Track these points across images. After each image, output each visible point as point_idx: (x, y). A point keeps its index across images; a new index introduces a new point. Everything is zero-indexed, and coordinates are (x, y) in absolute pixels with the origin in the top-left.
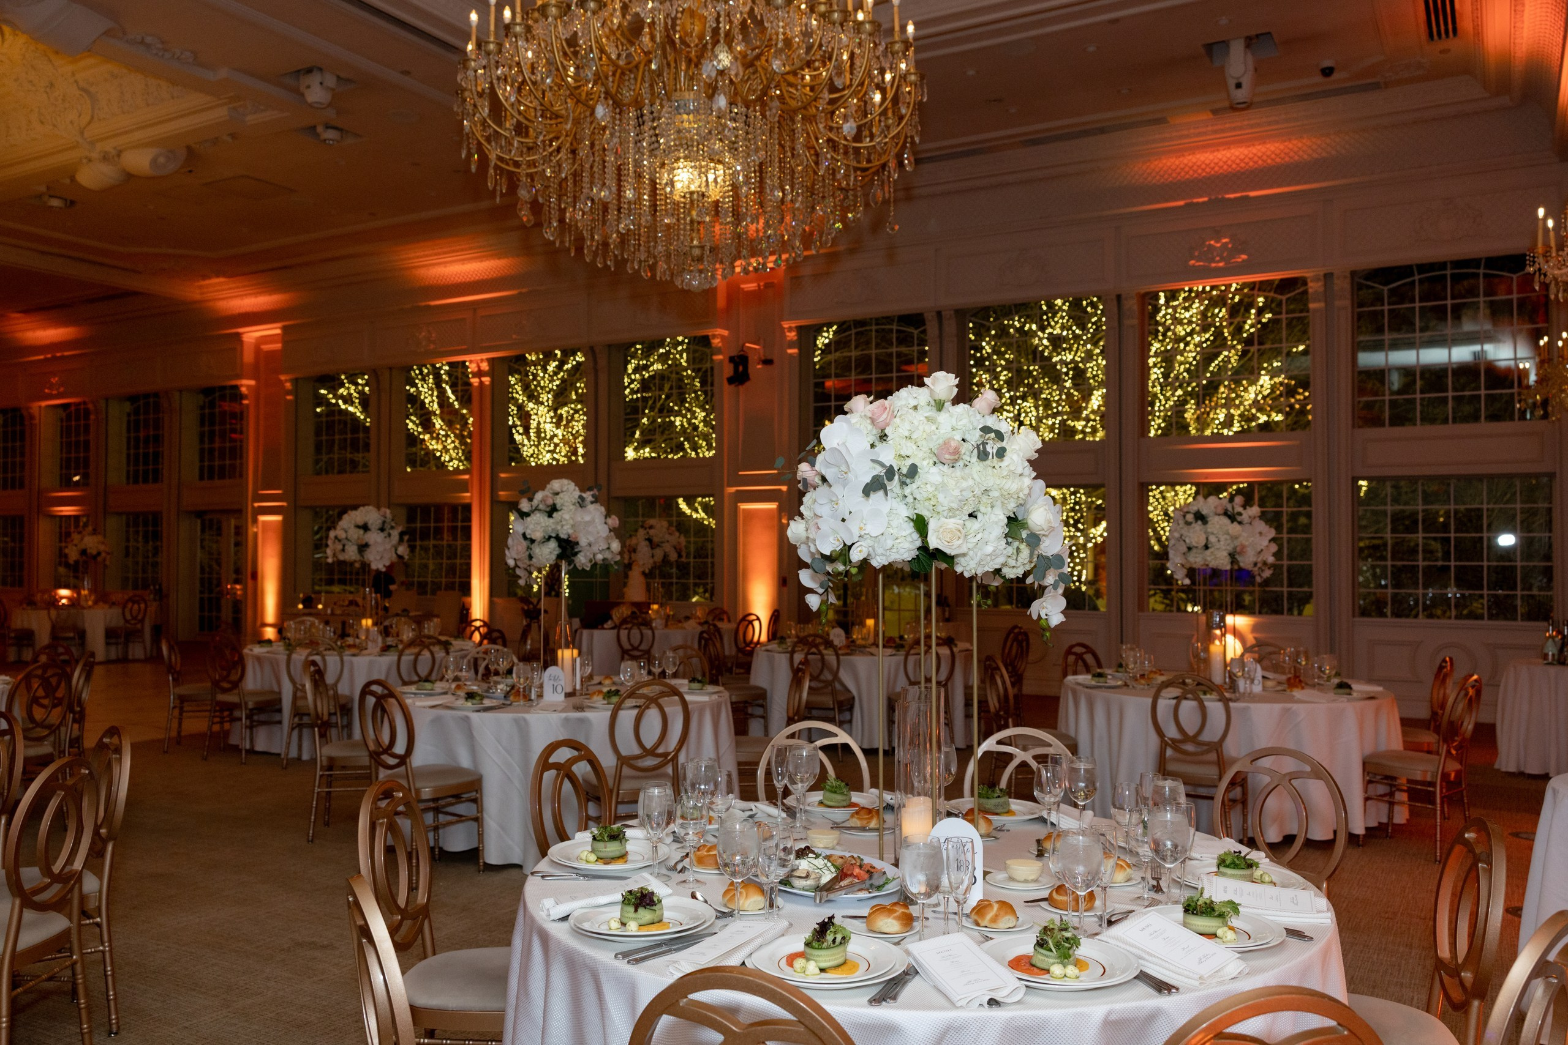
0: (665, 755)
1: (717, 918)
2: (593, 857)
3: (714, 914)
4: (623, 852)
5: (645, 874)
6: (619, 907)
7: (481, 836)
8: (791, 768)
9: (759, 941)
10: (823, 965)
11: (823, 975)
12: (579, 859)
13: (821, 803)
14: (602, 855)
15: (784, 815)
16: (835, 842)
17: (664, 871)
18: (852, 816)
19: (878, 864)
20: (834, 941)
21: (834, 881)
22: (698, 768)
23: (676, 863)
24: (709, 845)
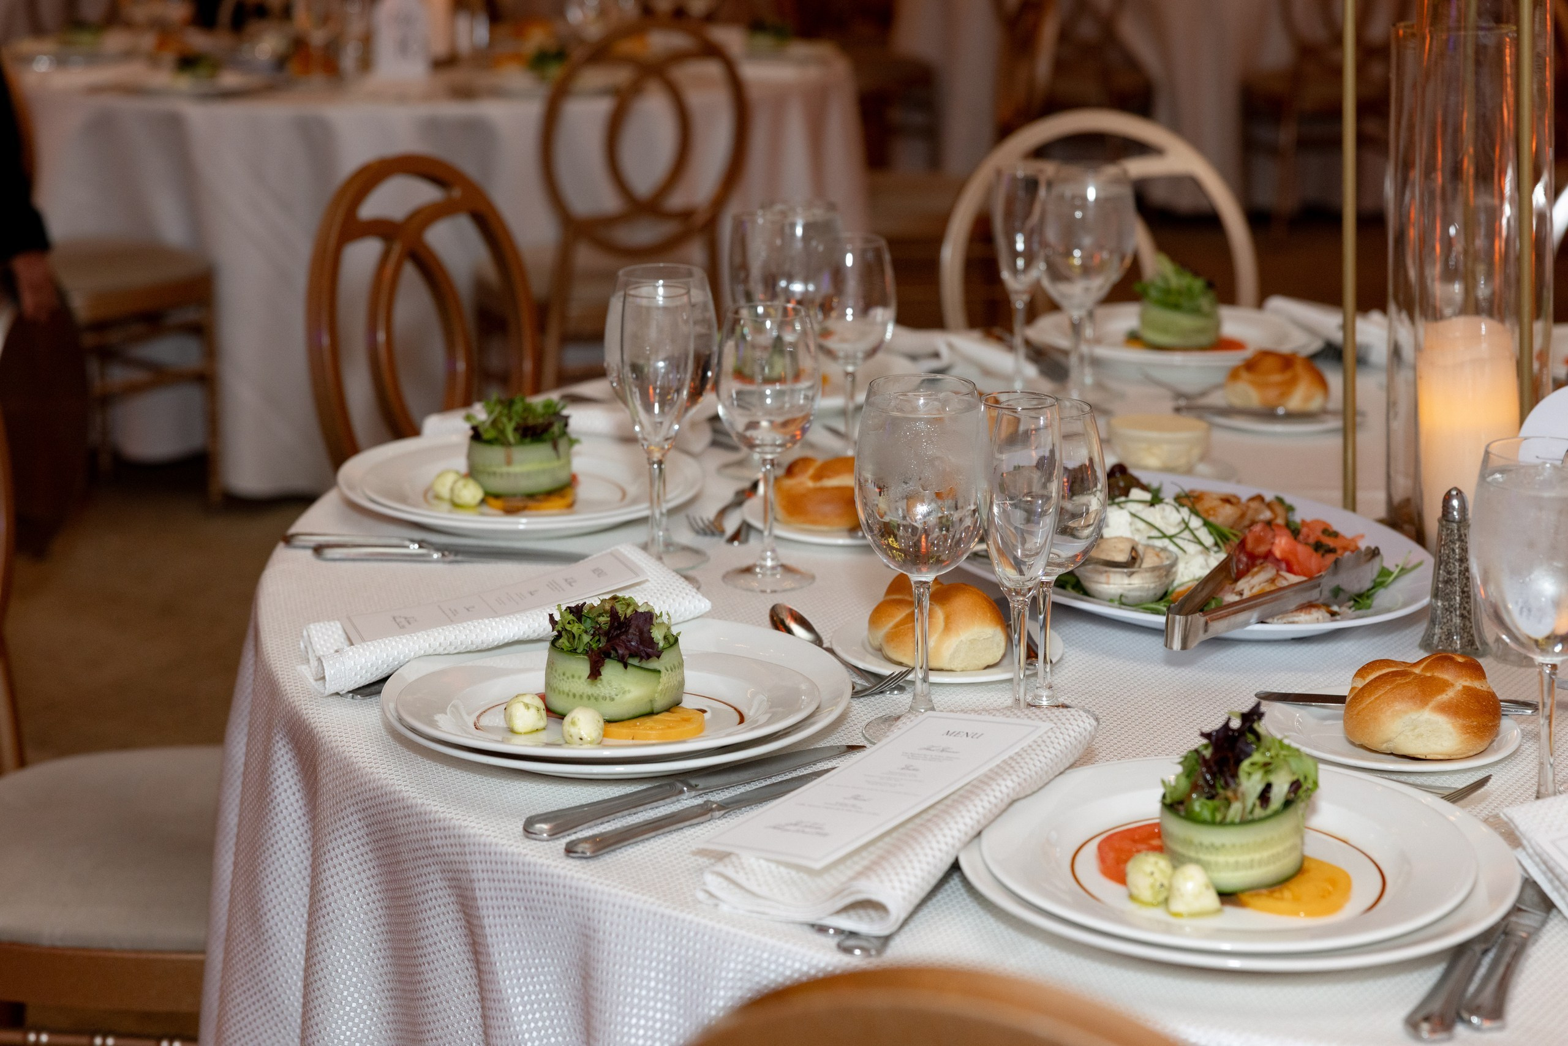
0: (686, 215)
1: (857, 694)
2: (471, 493)
3: (846, 680)
4: (563, 476)
5: (626, 546)
6: (541, 654)
7: (213, 421)
8: (1052, 234)
9: (1005, 787)
10: (1232, 879)
11: (1233, 916)
12: (430, 496)
13: (1134, 338)
14: (498, 485)
15: (1031, 371)
16: (1196, 452)
17: (685, 537)
18: (1234, 374)
19: (1346, 524)
20: (1264, 797)
21: (1224, 575)
22: (784, 230)
23: (723, 512)
24: (820, 459)
